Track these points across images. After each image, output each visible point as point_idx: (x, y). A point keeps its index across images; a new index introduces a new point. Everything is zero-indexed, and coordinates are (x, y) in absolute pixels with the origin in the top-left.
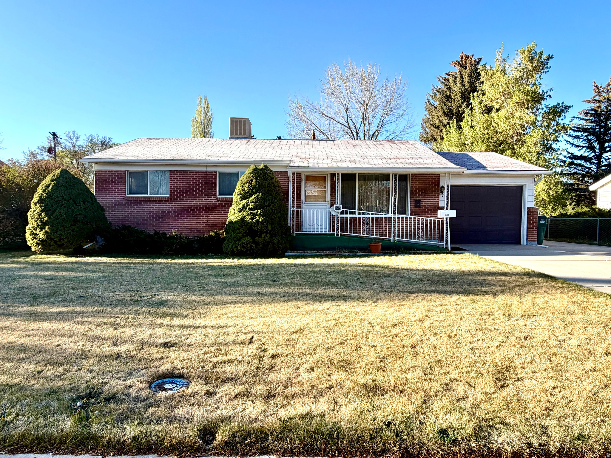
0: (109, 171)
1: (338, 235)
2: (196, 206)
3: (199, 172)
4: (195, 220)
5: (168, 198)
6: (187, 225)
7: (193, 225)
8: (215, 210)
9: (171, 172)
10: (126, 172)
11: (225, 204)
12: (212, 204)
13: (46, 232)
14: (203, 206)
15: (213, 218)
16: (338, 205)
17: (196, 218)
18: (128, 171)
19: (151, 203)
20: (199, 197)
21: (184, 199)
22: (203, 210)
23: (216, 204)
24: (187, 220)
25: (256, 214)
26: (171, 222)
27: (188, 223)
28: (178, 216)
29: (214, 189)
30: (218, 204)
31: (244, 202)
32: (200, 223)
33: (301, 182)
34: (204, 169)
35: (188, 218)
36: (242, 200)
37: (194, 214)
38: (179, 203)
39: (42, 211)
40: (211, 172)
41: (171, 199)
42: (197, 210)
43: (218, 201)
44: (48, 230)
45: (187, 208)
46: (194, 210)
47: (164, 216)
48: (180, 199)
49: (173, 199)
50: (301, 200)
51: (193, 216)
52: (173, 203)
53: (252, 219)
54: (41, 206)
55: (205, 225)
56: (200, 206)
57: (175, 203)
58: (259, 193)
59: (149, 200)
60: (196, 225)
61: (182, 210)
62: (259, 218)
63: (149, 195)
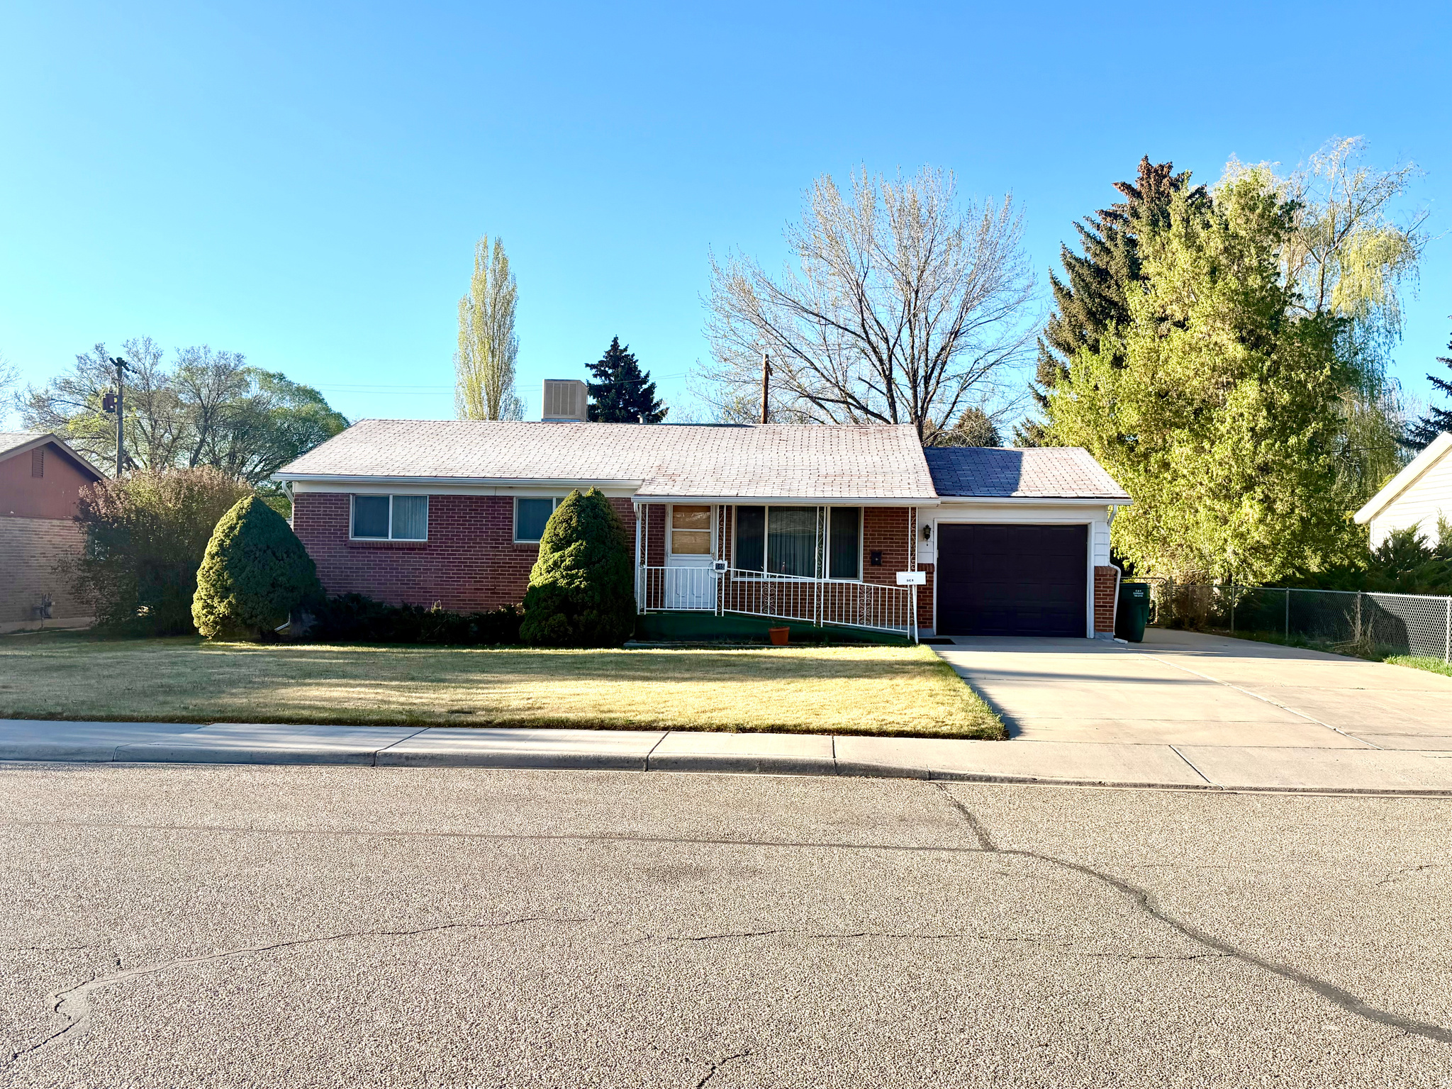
0: (320, 495)
1: (719, 613)
2: (475, 559)
3: (482, 498)
4: (472, 585)
5: (425, 543)
6: (458, 593)
7: (469, 593)
8: (509, 567)
9: (431, 497)
10: (351, 496)
11: (526, 556)
12: (504, 555)
13: (230, 603)
14: (487, 559)
15: (505, 582)
16: (720, 562)
17: (475, 582)
18: (353, 494)
19: (395, 554)
20: (481, 543)
21: (453, 547)
22: (487, 567)
23: (512, 555)
24: (457, 585)
25: (576, 576)
26: (430, 588)
27: (460, 589)
28: (443, 577)
29: (508, 529)
30: (515, 555)
31: (557, 555)
32: (482, 589)
33: (664, 516)
34: (491, 493)
35: (459, 581)
36: (554, 552)
37: (471, 574)
38: (444, 554)
40: (504, 498)
41: (431, 546)
42: (476, 567)
43: (515, 551)
44: (234, 601)
45: (459, 562)
46: (472, 567)
47: (417, 577)
48: (446, 547)
49: (434, 546)
50: (664, 550)
51: (469, 578)
52: (433, 554)
53: (569, 584)
55: (491, 593)
56: (483, 559)
57: (437, 554)
58: (583, 539)
59: (390, 547)
60: (474, 593)
61: (449, 566)
62: (581, 582)
63: (390, 539)
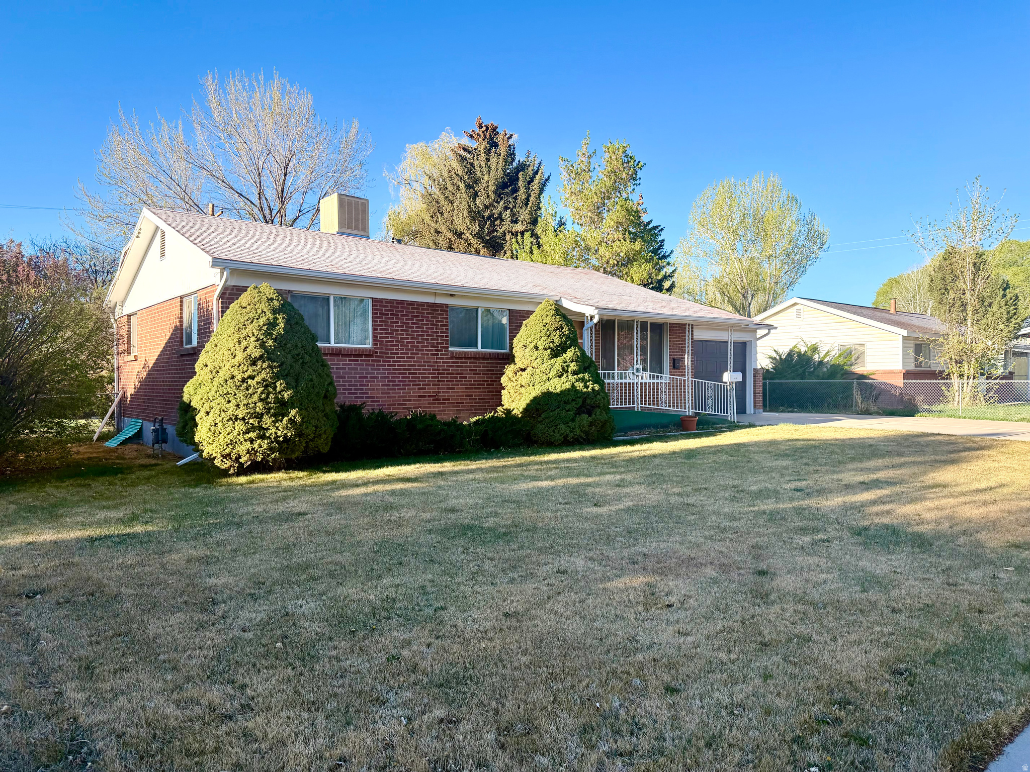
2: (419, 366)
3: (421, 304)
4: (417, 393)
5: (370, 350)
6: (404, 401)
7: (414, 400)
8: (448, 374)
9: (374, 300)
11: (462, 363)
12: (443, 362)
13: (291, 421)
14: (428, 366)
15: (444, 388)
17: (419, 389)
18: (290, 292)
19: (341, 360)
20: (423, 350)
21: (398, 353)
22: (429, 374)
23: (449, 362)
24: (403, 393)
25: (585, 380)
26: (377, 397)
27: (405, 397)
28: (389, 385)
30: (453, 362)
31: (559, 360)
32: (425, 396)
34: (431, 300)
35: (405, 389)
36: (552, 358)
37: (415, 381)
38: (390, 361)
39: (277, 377)
40: (442, 305)
41: (376, 353)
42: (419, 374)
43: (452, 358)
44: (298, 419)
45: (404, 369)
46: (416, 374)
47: (365, 385)
48: (391, 353)
49: (381, 353)
51: (413, 385)
52: (379, 361)
54: (269, 366)
55: (433, 400)
56: (425, 366)
57: (383, 361)
58: (575, 346)
59: (334, 353)
60: (418, 400)
61: (395, 373)
63: (333, 344)
